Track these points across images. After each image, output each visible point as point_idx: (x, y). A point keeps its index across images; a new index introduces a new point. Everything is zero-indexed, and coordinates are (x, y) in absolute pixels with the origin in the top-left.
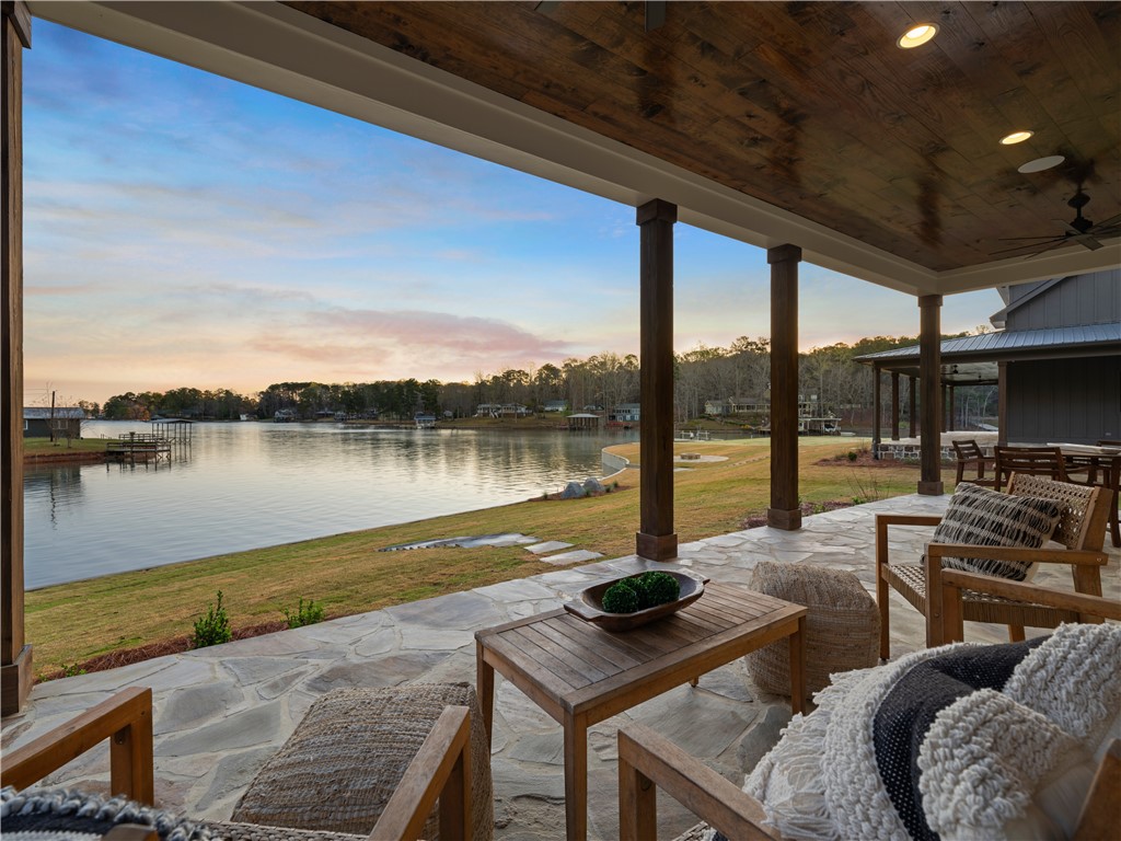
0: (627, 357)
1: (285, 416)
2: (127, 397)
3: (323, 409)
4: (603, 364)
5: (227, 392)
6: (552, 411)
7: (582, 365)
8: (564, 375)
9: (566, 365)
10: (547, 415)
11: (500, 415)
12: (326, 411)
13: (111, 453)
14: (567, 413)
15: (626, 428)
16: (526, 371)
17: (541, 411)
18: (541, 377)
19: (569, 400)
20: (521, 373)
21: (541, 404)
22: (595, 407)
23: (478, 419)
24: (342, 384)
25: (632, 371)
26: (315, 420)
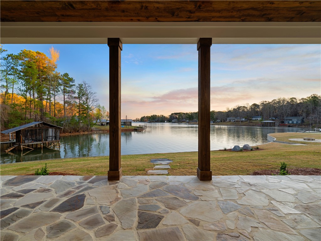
0: (291, 99)
1: (174, 121)
2: (144, 117)
3: (183, 119)
4: (279, 102)
5: (162, 115)
6: (255, 120)
7: (269, 103)
8: (261, 107)
9: (262, 103)
10: (253, 121)
11: (235, 121)
12: (184, 120)
13: (135, 129)
14: (261, 121)
15: (289, 126)
16: (246, 106)
17: (251, 120)
18: (251, 108)
19: (263, 116)
20: (244, 107)
21: (251, 117)
22: (274, 118)
23: (227, 122)
24: (188, 113)
25: (293, 104)
26: (181, 122)
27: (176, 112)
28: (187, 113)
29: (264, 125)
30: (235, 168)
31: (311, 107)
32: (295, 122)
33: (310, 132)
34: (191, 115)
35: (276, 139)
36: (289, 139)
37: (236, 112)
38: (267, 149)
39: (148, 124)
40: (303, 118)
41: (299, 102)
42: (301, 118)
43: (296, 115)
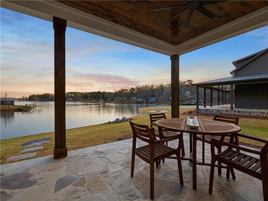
0: (151, 86)
1: (70, 100)
2: (34, 95)
4: (146, 88)
6: (133, 99)
7: (140, 88)
8: (136, 90)
9: (137, 88)
10: (131, 100)
11: (120, 100)
12: (80, 99)
13: (19, 109)
14: (136, 99)
15: (151, 103)
16: (127, 89)
17: (130, 99)
18: (131, 91)
19: (137, 96)
20: (126, 90)
21: (130, 97)
22: (143, 98)
23: (115, 101)
24: (84, 92)
25: (152, 89)
26: (77, 101)
27: (71, 92)
28: (82, 93)
29: (138, 103)
30: (106, 138)
31: (160, 91)
32: (153, 101)
33: (160, 106)
34: (86, 94)
35: (142, 112)
36: (149, 111)
37: (121, 93)
38: (136, 119)
39: (38, 103)
40: (157, 98)
41: (155, 88)
42: (156, 98)
43: (154, 96)
